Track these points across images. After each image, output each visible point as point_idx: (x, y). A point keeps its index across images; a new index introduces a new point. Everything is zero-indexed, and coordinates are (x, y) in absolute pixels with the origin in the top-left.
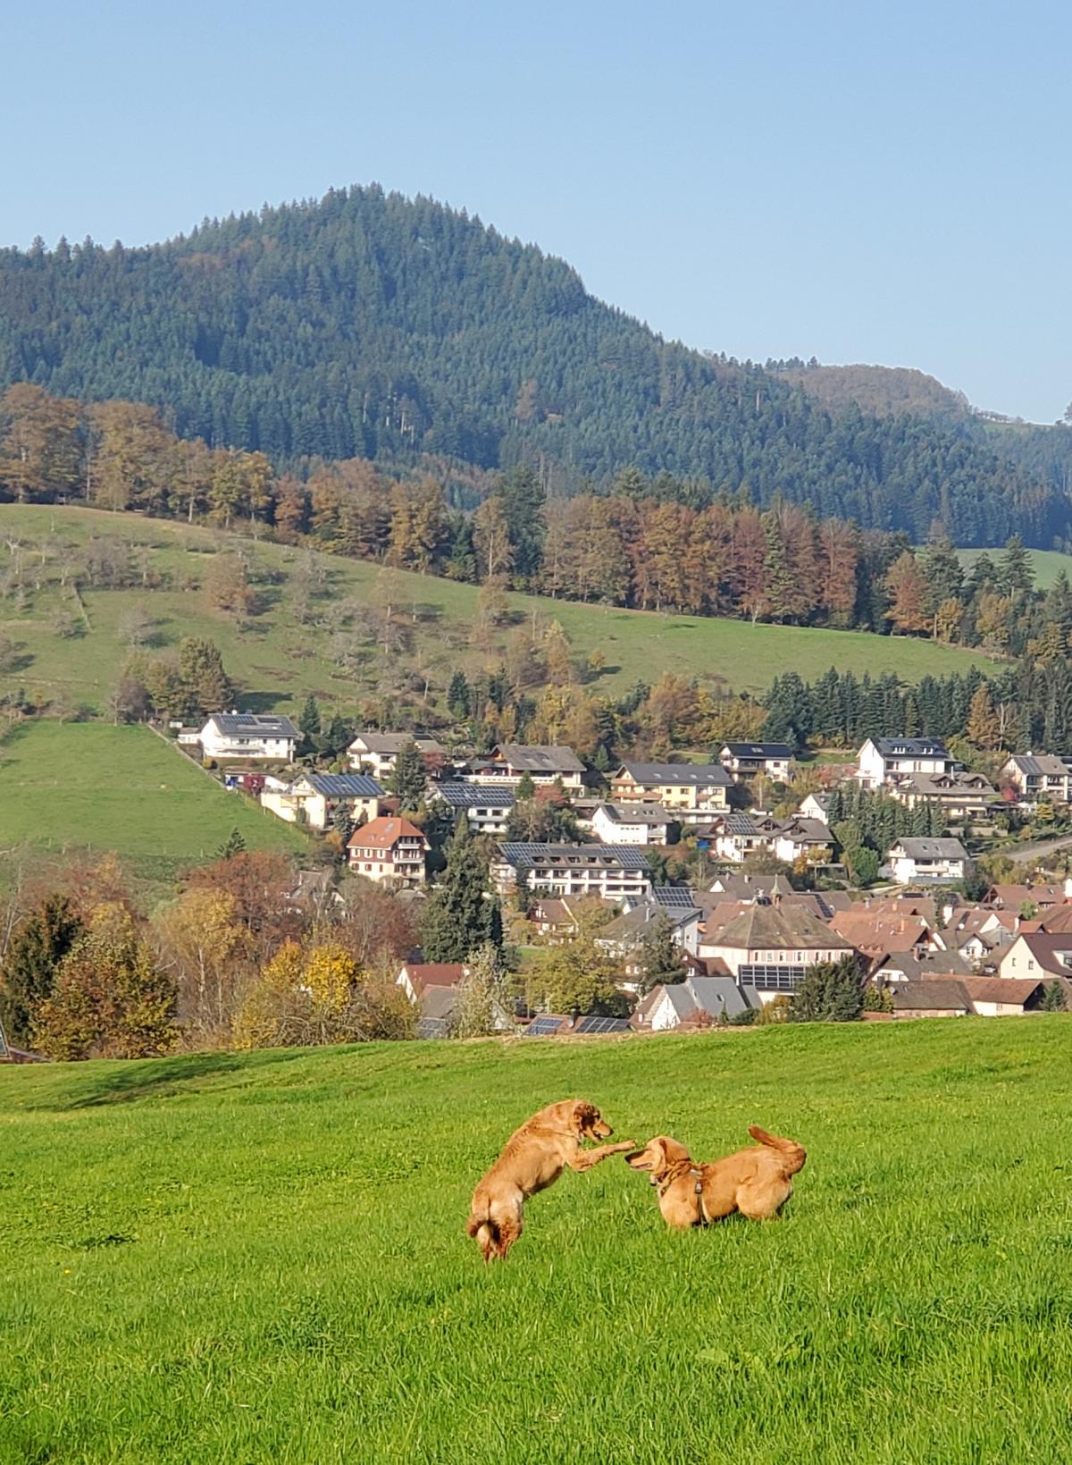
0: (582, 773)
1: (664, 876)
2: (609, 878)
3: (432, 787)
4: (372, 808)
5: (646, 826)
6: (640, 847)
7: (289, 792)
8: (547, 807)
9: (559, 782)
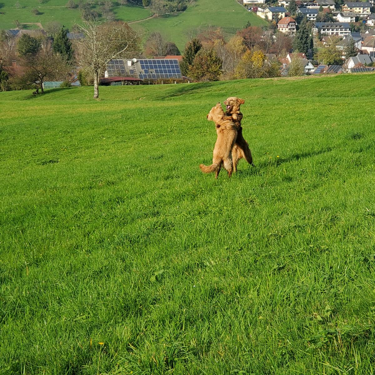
0: (335, 5)
1: (354, 30)
2: (341, 30)
3: (298, 9)
4: (283, 15)
5: (350, 18)
6: (349, 23)
7: (263, 11)
8: (326, 13)
9: (329, 7)
